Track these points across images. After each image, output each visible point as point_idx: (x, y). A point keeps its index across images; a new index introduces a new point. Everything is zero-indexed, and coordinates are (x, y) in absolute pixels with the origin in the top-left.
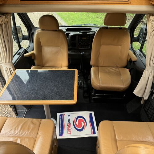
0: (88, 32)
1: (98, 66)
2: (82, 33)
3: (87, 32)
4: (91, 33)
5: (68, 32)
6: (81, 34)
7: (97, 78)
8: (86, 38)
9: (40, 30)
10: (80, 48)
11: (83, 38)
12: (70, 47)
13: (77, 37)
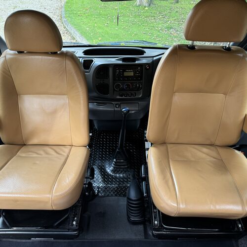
0: (138, 59)
1: (164, 143)
2: (124, 60)
3: (134, 60)
4: (144, 61)
5: (88, 58)
6: (121, 62)
7: (166, 182)
8: (132, 74)
9: (12, 52)
10: (118, 97)
11: (126, 74)
12: (95, 94)
13: (111, 70)
